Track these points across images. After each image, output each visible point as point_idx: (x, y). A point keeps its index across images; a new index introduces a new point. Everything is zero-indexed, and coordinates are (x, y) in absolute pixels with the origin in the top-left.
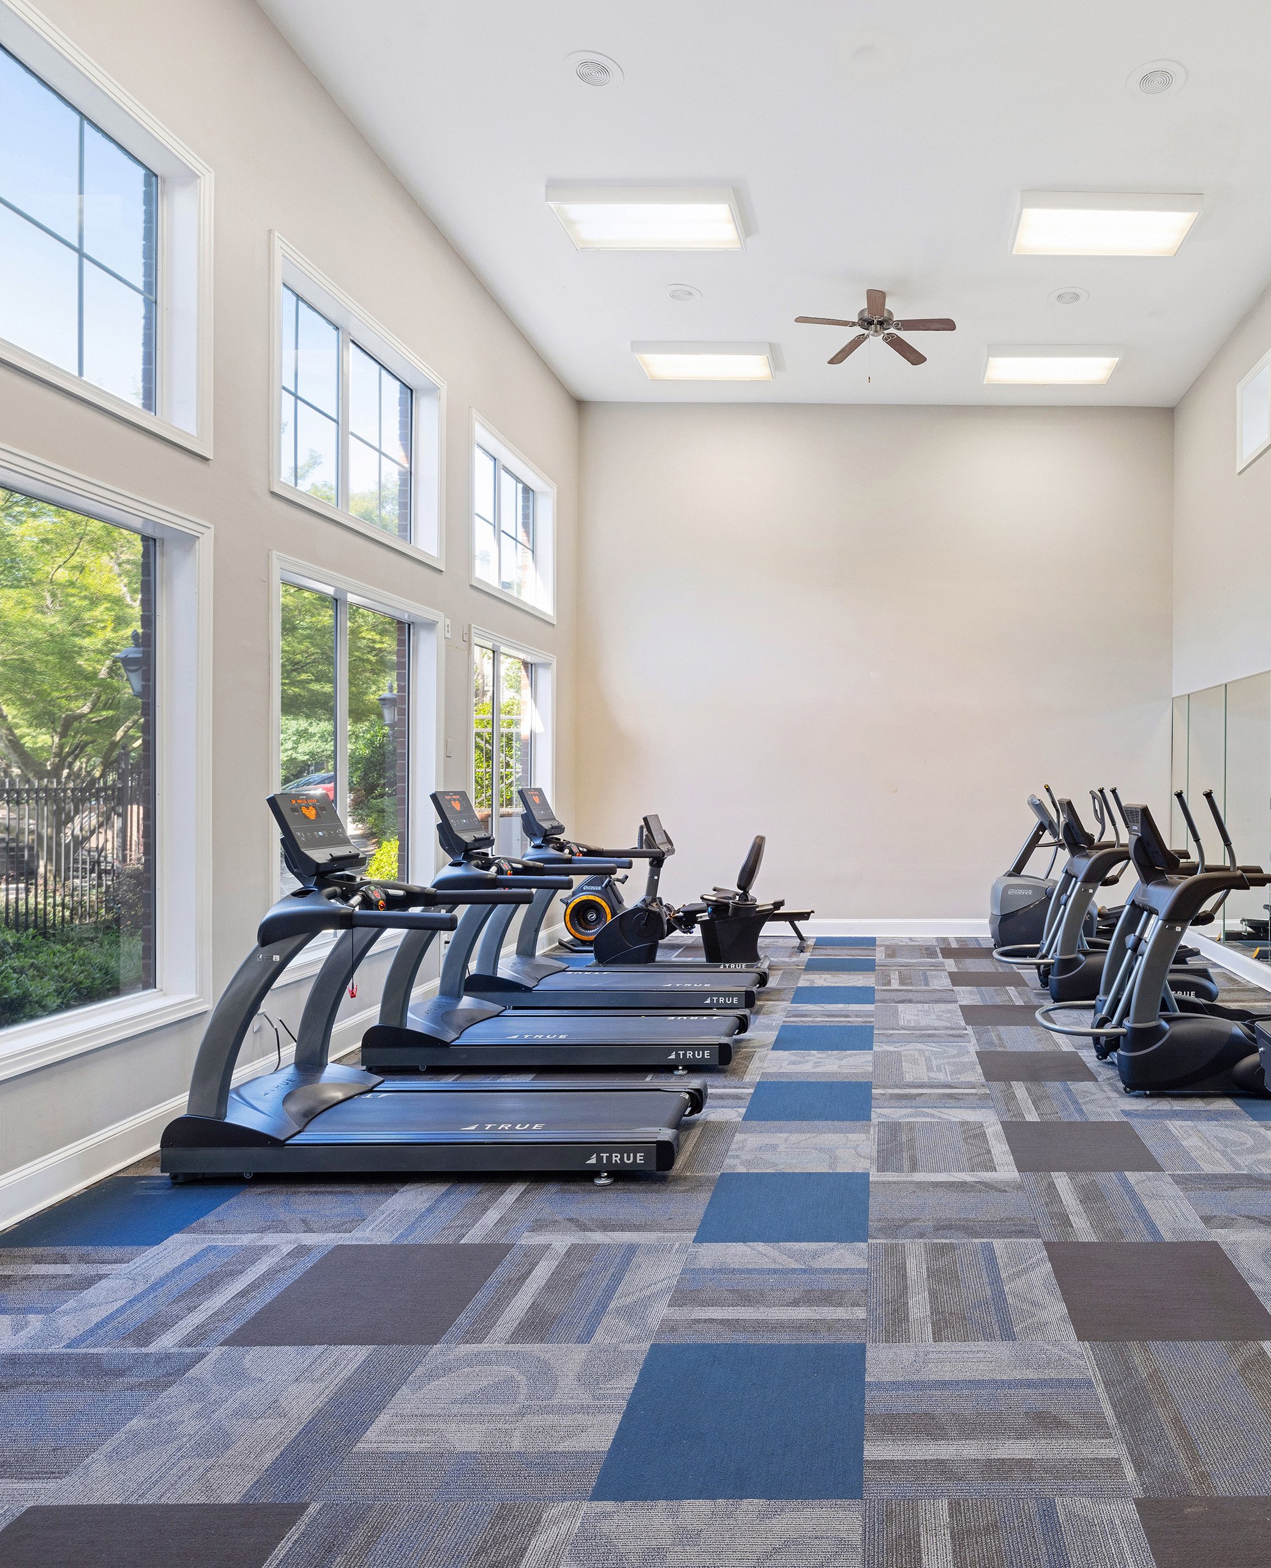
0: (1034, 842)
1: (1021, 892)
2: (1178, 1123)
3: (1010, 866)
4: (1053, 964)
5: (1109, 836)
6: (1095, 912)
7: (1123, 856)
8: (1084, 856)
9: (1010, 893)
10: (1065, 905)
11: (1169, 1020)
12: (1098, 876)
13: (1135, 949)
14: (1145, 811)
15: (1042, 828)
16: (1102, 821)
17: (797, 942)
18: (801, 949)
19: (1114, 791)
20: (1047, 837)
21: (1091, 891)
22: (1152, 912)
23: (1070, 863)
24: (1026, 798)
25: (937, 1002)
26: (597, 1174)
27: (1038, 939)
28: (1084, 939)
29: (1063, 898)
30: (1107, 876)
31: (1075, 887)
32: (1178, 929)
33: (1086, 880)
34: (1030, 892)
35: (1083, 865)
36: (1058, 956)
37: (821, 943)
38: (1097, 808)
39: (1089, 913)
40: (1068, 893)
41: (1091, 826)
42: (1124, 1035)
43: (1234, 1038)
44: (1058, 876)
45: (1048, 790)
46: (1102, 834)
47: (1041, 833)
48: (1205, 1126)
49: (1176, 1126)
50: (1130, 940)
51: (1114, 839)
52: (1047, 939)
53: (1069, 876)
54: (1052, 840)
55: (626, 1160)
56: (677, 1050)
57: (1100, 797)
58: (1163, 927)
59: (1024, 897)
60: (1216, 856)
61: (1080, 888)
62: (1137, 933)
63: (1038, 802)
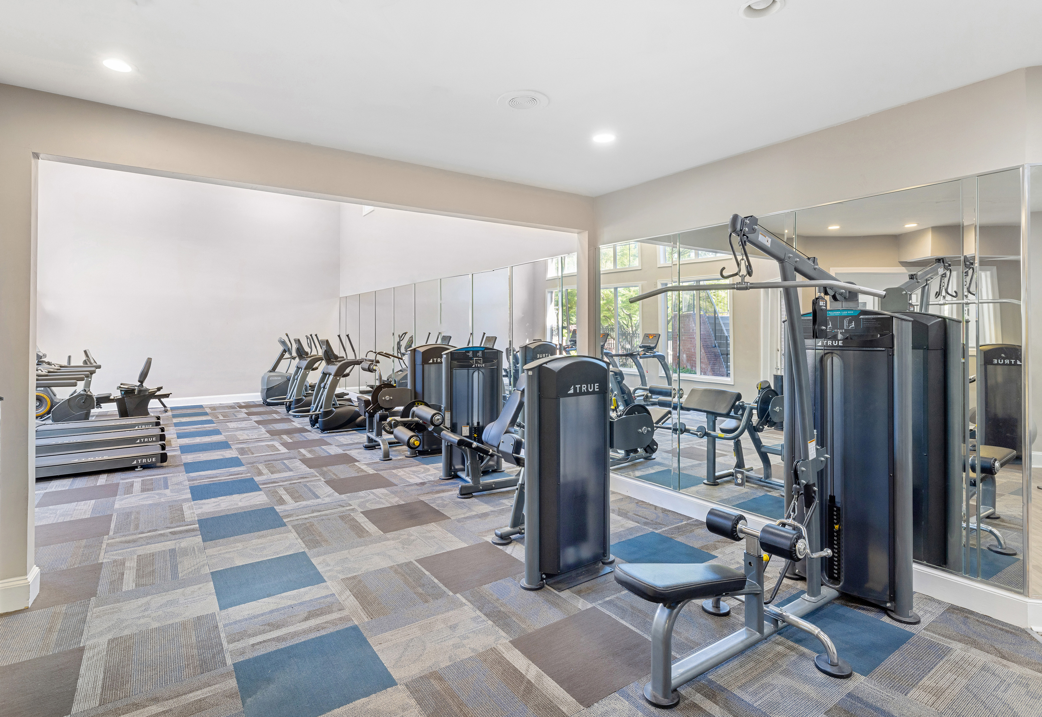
0: (281, 357)
1: (276, 378)
2: (337, 437)
3: (270, 368)
4: (293, 401)
5: (314, 353)
6: (308, 385)
7: (320, 359)
8: (304, 360)
9: (271, 379)
10: (297, 379)
11: (335, 408)
12: (310, 367)
13: (324, 388)
14: (327, 341)
15: (285, 351)
16: (311, 348)
17: (163, 409)
18: (166, 411)
19: (316, 335)
20: (287, 355)
21: (307, 373)
22: (330, 374)
23: (299, 363)
24: (278, 338)
25: (243, 421)
26: (137, 467)
27: (286, 394)
28: (305, 392)
29: (296, 377)
30: (314, 367)
31: (301, 372)
32: (338, 378)
33: (306, 369)
34: (280, 378)
35: (304, 363)
36: (295, 398)
37: (173, 409)
38: (309, 342)
39: (305, 385)
40: (298, 375)
41: (307, 349)
42: (321, 414)
43: (356, 411)
44: (292, 370)
45: (287, 335)
46: (311, 353)
47: (284, 353)
48: (346, 437)
49: (336, 438)
50: (322, 385)
51: (316, 354)
52: (289, 394)
53: (298, 368)
54: (289, 356)
55: (148, 461)
56: (140, 439)
57: (310, 338)
58: (333, 378)
59: (277, 380)
60: (351, 357)
61: (303, 372)
62: (325, 382)
63: (283, 340)
